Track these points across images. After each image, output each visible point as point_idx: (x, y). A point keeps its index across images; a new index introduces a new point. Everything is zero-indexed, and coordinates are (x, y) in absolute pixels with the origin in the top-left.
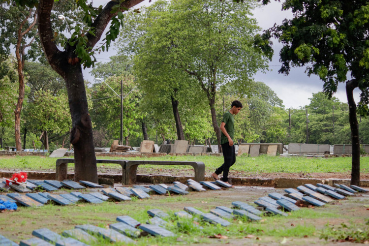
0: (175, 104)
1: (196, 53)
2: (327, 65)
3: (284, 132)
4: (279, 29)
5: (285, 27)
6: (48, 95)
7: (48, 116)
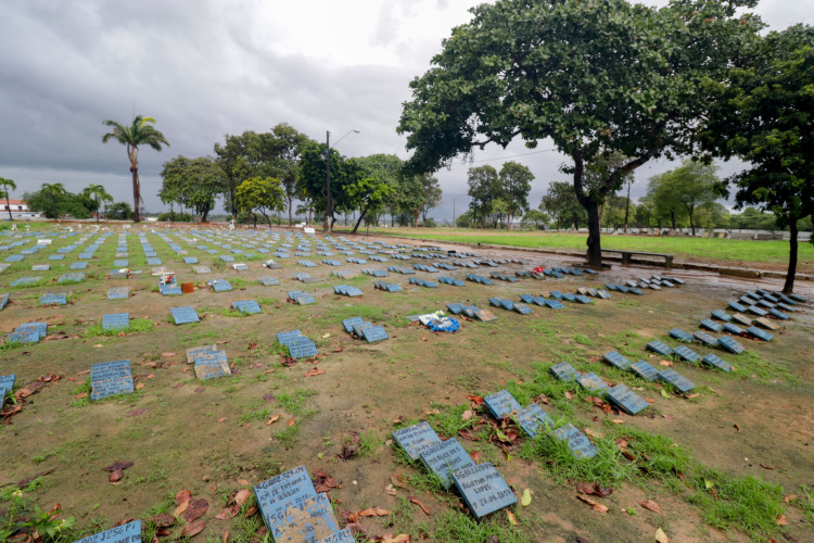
0: (673, 214)
1: (685, 192)
2: (781, 204)
3: (729, 224)
4: (737, 177)
5: (744, 175)
6: (617, 210)
7: (616, 218)
